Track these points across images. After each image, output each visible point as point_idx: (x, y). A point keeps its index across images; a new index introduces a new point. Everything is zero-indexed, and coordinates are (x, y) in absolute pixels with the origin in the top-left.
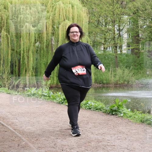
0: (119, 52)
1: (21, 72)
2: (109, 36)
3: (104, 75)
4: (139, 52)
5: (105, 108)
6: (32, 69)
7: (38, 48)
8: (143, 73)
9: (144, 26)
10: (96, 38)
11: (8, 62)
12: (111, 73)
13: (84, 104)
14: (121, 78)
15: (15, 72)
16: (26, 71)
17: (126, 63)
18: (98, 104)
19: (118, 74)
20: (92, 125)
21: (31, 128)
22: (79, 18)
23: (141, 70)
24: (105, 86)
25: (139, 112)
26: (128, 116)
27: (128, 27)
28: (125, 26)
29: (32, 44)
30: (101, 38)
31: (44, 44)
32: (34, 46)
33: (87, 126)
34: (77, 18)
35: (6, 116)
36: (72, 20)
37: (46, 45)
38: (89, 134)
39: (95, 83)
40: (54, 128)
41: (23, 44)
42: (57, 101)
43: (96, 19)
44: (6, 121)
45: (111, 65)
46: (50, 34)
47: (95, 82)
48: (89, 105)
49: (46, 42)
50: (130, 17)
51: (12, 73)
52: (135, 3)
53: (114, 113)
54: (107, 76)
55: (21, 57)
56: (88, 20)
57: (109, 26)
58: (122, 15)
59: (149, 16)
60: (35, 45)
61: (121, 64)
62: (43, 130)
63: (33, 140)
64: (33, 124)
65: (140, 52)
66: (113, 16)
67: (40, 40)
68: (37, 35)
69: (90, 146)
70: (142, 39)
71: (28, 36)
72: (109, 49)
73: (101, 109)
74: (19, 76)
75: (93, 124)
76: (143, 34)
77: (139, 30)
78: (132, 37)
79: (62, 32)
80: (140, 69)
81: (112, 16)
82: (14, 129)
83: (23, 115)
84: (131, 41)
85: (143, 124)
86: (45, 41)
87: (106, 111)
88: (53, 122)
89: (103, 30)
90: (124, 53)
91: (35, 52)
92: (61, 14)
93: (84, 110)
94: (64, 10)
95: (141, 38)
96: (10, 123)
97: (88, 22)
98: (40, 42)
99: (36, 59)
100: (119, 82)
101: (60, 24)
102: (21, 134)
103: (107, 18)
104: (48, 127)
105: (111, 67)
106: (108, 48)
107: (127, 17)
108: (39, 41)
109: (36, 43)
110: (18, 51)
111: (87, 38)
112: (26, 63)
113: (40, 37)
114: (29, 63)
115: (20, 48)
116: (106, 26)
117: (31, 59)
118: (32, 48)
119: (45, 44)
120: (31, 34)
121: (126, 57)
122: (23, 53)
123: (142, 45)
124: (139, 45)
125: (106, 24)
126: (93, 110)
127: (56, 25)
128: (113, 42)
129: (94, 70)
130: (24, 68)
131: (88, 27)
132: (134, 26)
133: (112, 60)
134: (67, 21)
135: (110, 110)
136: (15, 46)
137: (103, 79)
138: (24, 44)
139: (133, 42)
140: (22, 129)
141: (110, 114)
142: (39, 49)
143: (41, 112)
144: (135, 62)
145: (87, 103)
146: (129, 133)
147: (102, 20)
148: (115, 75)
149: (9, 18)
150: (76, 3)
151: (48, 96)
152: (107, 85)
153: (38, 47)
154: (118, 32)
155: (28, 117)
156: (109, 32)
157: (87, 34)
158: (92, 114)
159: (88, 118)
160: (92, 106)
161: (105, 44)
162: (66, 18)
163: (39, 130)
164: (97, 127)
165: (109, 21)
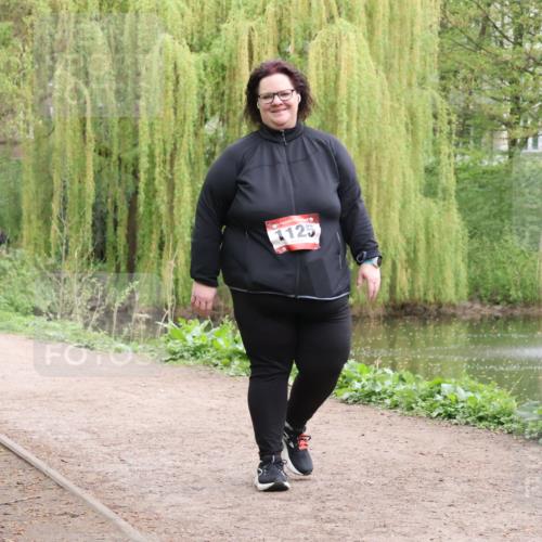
1: (139, 252)
2: (534, 86)
6: (188, 239)
7: (215, 145)
10: (475, 95)
11: (81, 207)
13: (420, 397)
15: (115, 248)
16: (161, 246)
18: (483, 397)
20: (458, 490)
21: (187, 500)
22: (396, 7)
24: (517, 312)
29: (189, 128)
30: (497, 96)
32: (196, 134)
33: (435, 494)
34: (388, 9)
35: (75, 447)
36: (362, 17)
38: (446, 531)
39: (471, 300)
40: (289, 500)
41: (147, 129)
43: (473, 12)
44: (77, 468)
47: (469, 294)
48: (445, 397)
51: (100, 253)
54: (524, 266)
55: (142, 186)
56: (435, 19)
57: (532, 42)
60: (202, 131)
62: (237, 511)
64: (195, 485)
67: (222, 110)
68: (209, 89)
71: (170, 93)
72: (535, 146)
73: (502, 420)
74: (131, 268)
75: (466, 487)
79: (321, 72)
82: (109, 506)
83: (153, 442)
87: (525, 425)
89: (506, 62)
93: (421, 424)
96: (91, 478)
97: (436, 28)
98: (222, 119)
101: (310, 37)
102: (140, 529)
103: (522, 8)
106: (530, 140)
108: (218, 113)
109: (206, 120)
110: (128, 156)
111: (434, 99)
112: (163, 209)
113: (223, 94)
114: (175, 211)
115: (135, 145)
116: (520, 44)
118: (187, 143)
120: (185, 85)
122: (147, 165)
125: (519, 33)
126: (464, 422)
127: (292, 41)
129: (467, 239)
130: (151, 232)
131: (438, 49)
134: (341, 22)
135: (540, 422)
136: (114, 135)
137: (508, 280)
138: (151, 125)
142: (218, 149)
143: (229, 429)
145: (437, 388)
147: (504, 15)
149: (88, 14)
153: (213, 141)
155: (172, 454)
156: (531, 69)
157: (434, 78)
158: (458, 441)
159: (440, 458)
160: (457, 402)
161: (518, 123)
162: (339, 8)
163: (222, 511)
164: (482, 501)
165: (531, 22)
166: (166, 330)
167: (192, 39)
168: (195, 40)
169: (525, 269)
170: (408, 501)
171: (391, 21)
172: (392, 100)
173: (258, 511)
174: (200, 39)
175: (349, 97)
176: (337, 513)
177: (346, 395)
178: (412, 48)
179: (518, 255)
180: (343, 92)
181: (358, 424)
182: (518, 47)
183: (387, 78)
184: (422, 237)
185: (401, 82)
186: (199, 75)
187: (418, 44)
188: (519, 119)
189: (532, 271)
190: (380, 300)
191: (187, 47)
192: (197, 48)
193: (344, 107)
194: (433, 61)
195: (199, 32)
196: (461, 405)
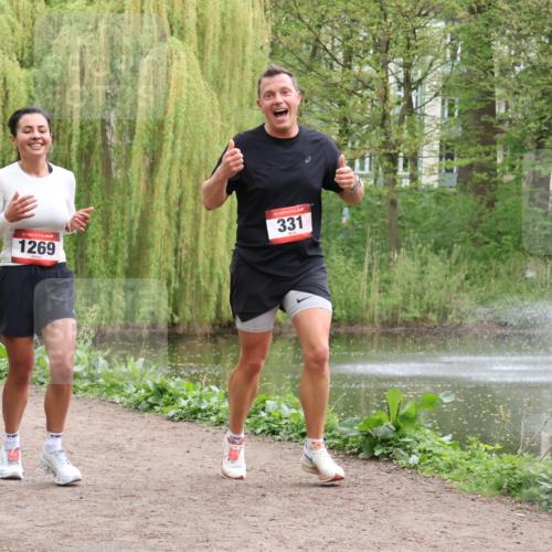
0: (406, 183)
2: (362, 108)
3: (339, 283)
4: (494, 179)
5: (340, 430)
8: (509, 274)
9: (517, 68)
10: (305, 117)
12: (370, 274)
14: (412, 295)
17: (438, 231)
19: (398, 277)
20: (280, 505)
21: (10, 518)
22: (228, 28)
23: (503, 262)
24: (341, 330)
25: (490, 448)
26: (441, 465)
27: (447, 70)
28: (431, 65)
30: (326, 118)
31: (70, 143)
33: (257, 509)
34: (219, 30)
36: (195, 37)
37: (80, 149)
38: (266, 545)
42: (128, 396)
43: (304, 33)
45: (370, 240)
48: (270, 414)
49: (81, 136)
50: (457, 25)
53: (377, 453)
54: (348, 286)
56: (267, 39)
57: (361, 65)
58: (419, 15)
59: (540, 23)
61: (412, 235)
62: (60, 528)
64: (19, 503)
65: (496, 183)
66: (379, 23)
70: (507, 124)
72: (362, 168)
76: (512, 104)
77: (492, 86)
78: (466, 117)
80: (498, 257)
81: (377, 20)
84: (457, 131)
85: (504, 499)
86: (76, 132)
87: (346, 441)
88: (106, 492)
89: (336, 85)
90: (428, 186)
95: (501, 122)
97: (268, 49)
100: (402, 315)
103: (352, 31)
104: (83, 516)
105: (368, 249)
106: (357, 163)
107: (441, 24)
116: (350, 67)
119: (75, 144)
120: (14, 100)
121: (434, 206)
123: (505, 150)
124: (495, 152)
125: (349, 56)
126: (287, 437)
128: (376, 139)
132: (474, 68)
133: (372, 218)
134: (174, 41)
135: (360, 437)
139: (467, 139)
141: (361, 456)
144: (475, 226)
145: (261, 406)
146: (443, 541)
147: (333, 37)
148: (388, 282)
151: (85, 374)
152: (350, 329)
154: (402, 94)
156: (360, 92)
158: (281, 457)
159: (262, 473)
160: (281, 418)
161: (346, 145)
162: (171, 27)
163: (45, 529)
164: (302, 515)
165: (360, 45)
167: (22, 54)
168: (26, 55)
169: (350, 288)
170: (230, 516)
171: (223, 41)
172: (222, 120)
173: (82, 529)
174: (31, 55)
175: (176, 116)
176: (160, 528)
177: (172, 413)
178: (243, 69)
179: (343, 275)
180: (171, 110)
181: (182, 441)
182: (347, 70)
183: (218, 98)
185: (231, 103)
186: (29, 91)
187: (249, 65)
188: (346, 140)
189: (356, 290)
190: (207, 318)
191: (17, 63)
192: (28, 63)
193: (171, 126)
195: (30, 47)
196: (285, 421)
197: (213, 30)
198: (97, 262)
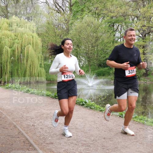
1: (2, 74)
5: (52, 95)
6: (9, 73)
10: (47, 55)
16: (5, 74)
18: (47, 93)
21: (9, 107)
24: (52, 82)
29: (9, 58)
32: (10, 59)
36: (32, 45)
38: (42, 110)
43: (46, 44)
46: (20, 53)
52: (67, 36)
53: (56, 98)
54: (53, 76)
55: (3, 66)
56: (41, 45)
59: (76, 44)
62: (15, 108)
63: (9, 114)
64: (10, 105)
68: (12, 53)
69: (43, 117)
71: (7, 54)
73: (50, 96)
75: (45, 104)
86: (17, 56)
91: (11, 63)
92: (26, 41)
94: (28, 39)
98: (14, 57)
99: (12, 67)
101: (25, 47)
102: (2, 111)
109: (11, 57)
110: (1, 62)
112: (6, 69)
113: (14, 54)
115: (2, 60)
117: (9, 67)
118: (9, 60)
119: (17, 58)
120: (9, 52)
122: (3, 63)
126: (45, 96)
127: (23, 47)
130: (4, 72)
134: (29, 45)
135: (54, 96)
137: (51, 78)
138: (4, 58)
140: (3, 108)
141: (54, 98)
150: (35, 35)
153: (12, 60)
157: (41, 53)
158: (44, 98)
160: (44, 94)
162: (29, 43)
166: (6, 85)
171: (36, 45)
172: (36, 55)
174: (11, 47)
180: (29, 54)
183: (35, 52)
184: (40, 73)
185: (37, 53)
187: (39, 48)
191: (9, 48)
193: (29, 56)
194: (41, 51)
197: (34, 44)
198: (20, 74)
